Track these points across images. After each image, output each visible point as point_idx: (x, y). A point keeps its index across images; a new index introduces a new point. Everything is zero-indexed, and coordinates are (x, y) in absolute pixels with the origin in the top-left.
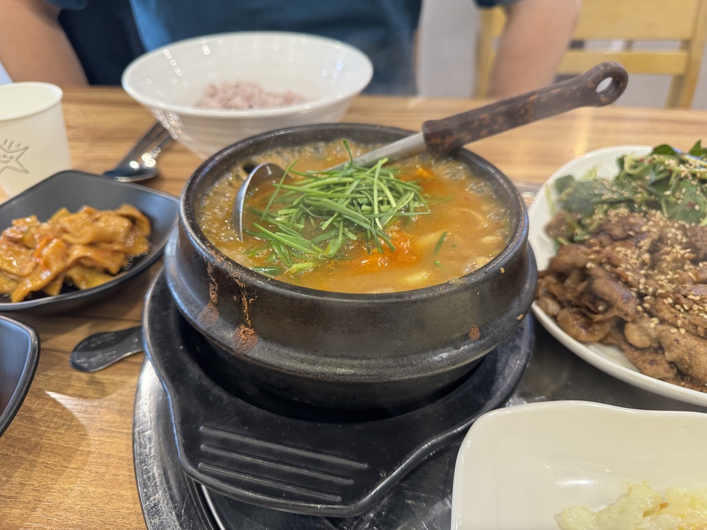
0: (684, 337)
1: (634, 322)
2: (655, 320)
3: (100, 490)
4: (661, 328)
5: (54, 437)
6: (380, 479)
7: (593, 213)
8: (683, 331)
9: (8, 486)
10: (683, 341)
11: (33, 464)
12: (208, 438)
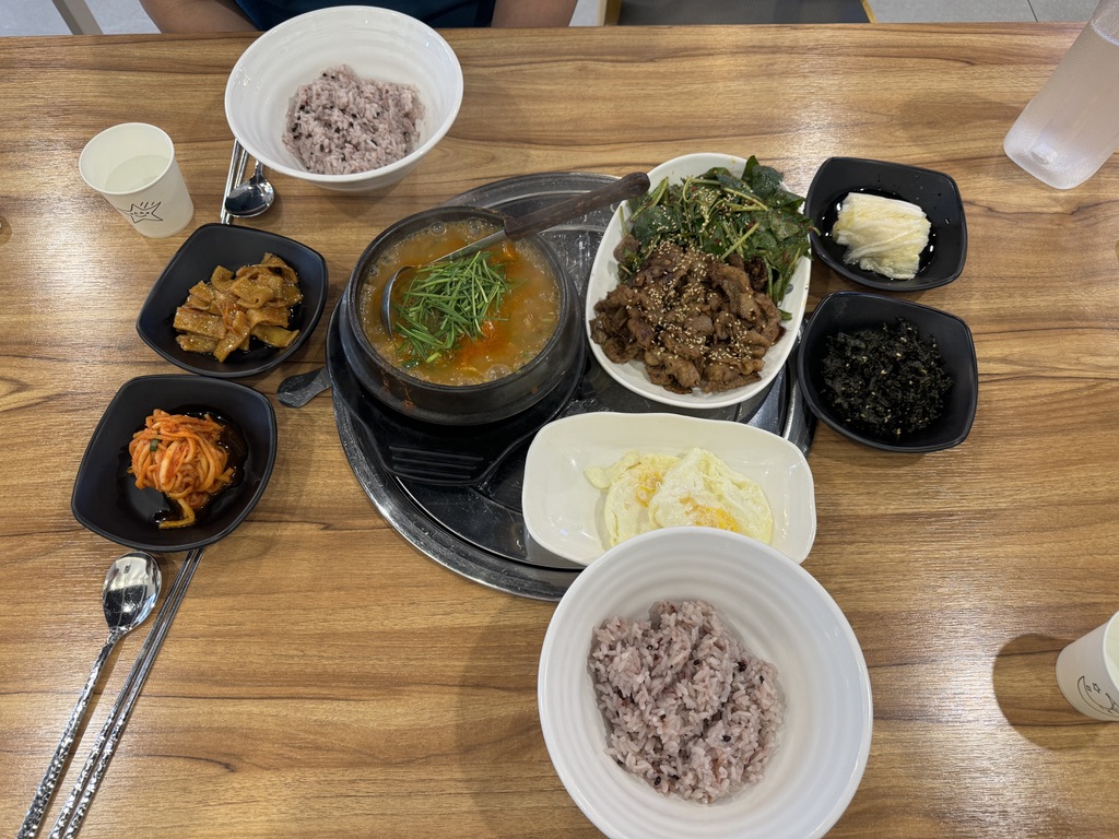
0: (676, 361)
1: (649, 350)
2: (662, 349)
3: (334, 481)
4: (664, 354)
5: (293, 454)
6: (489, 465)
7: (649, 244)
8: (676, 357)
9: (279, 486)
10: (674, 365)
11: (288, 472)
12: (396, 452)
